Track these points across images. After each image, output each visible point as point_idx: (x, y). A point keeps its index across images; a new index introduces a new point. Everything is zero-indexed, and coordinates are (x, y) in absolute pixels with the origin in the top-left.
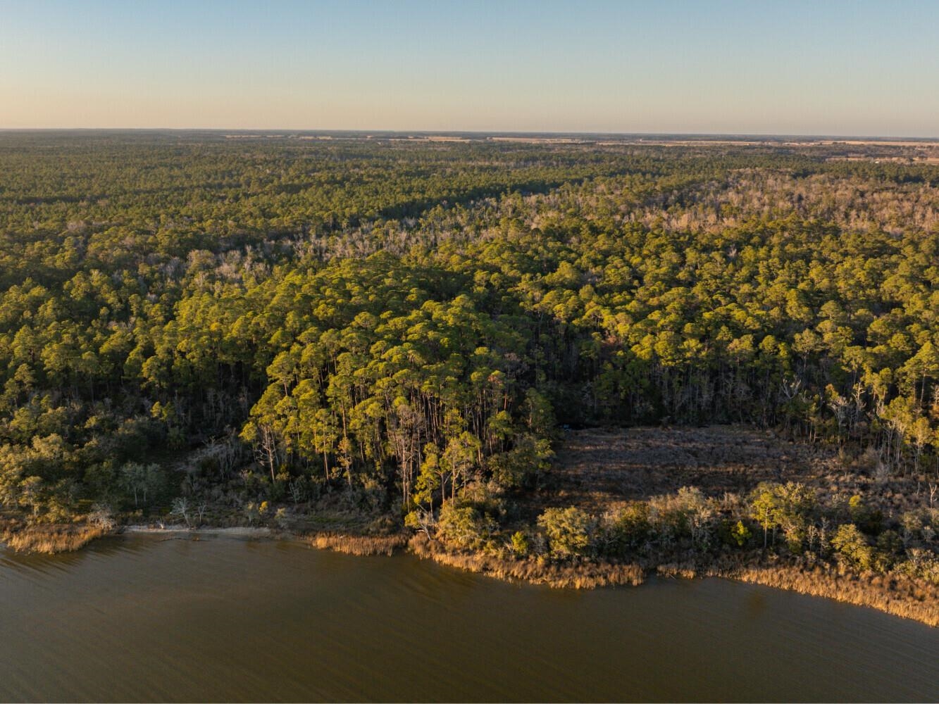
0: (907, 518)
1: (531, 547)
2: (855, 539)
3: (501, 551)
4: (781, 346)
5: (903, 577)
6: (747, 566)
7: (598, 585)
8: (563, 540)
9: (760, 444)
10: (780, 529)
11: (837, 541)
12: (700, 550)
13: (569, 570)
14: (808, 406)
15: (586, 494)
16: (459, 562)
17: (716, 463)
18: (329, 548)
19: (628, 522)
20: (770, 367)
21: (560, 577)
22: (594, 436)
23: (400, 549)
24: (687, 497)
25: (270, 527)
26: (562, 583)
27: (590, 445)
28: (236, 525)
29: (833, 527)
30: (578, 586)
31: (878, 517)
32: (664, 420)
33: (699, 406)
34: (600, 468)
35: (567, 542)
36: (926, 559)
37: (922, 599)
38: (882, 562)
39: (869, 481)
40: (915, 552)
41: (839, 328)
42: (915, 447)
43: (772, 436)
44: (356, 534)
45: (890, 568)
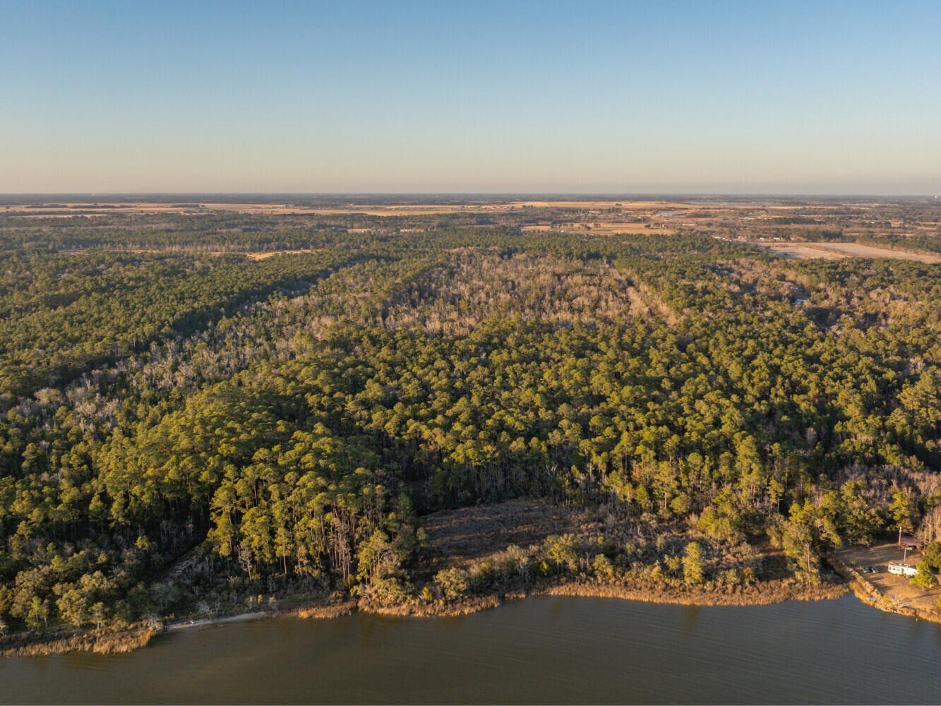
0: (628, 546)
1: (434, 595)
2: (604, 562)
3: (418, 601)
4: (543, 444)
5: (630, 579)
6: (551, 586)
7: (477, 611)
8: (452, 588)
9: (539, 510)
10: (565, 563)
11: (595, 564)
12: (525, 582)
13: (459, 605)
14: (564, 482)
15: (449, 559)
16: (394, 611)
17: (517, 526)
18: (311, 617)
19: (484, 572)
20: (536, 458)
21: (455, 609)
22: (437, 518)
23: (355, 609)
24: (513, 552)
25: (264, 611)
26: (457, 613)
27: (437, 525)
28: (242, 613)
29: (593, 557)
30: (466, 613)
31: (613, 548)
32: (478, 501)
33: (496, 488)
34: (451, 540)
35: (455, 588)
36: (640, 567)
37: (640, 589)
38: (619, 572)
39: (605, 525)
40: (635, 565)
41: (573, 425)
42: (626, 501)
43: (544, 503)
44: (323, 606)
45: (623, 575)
